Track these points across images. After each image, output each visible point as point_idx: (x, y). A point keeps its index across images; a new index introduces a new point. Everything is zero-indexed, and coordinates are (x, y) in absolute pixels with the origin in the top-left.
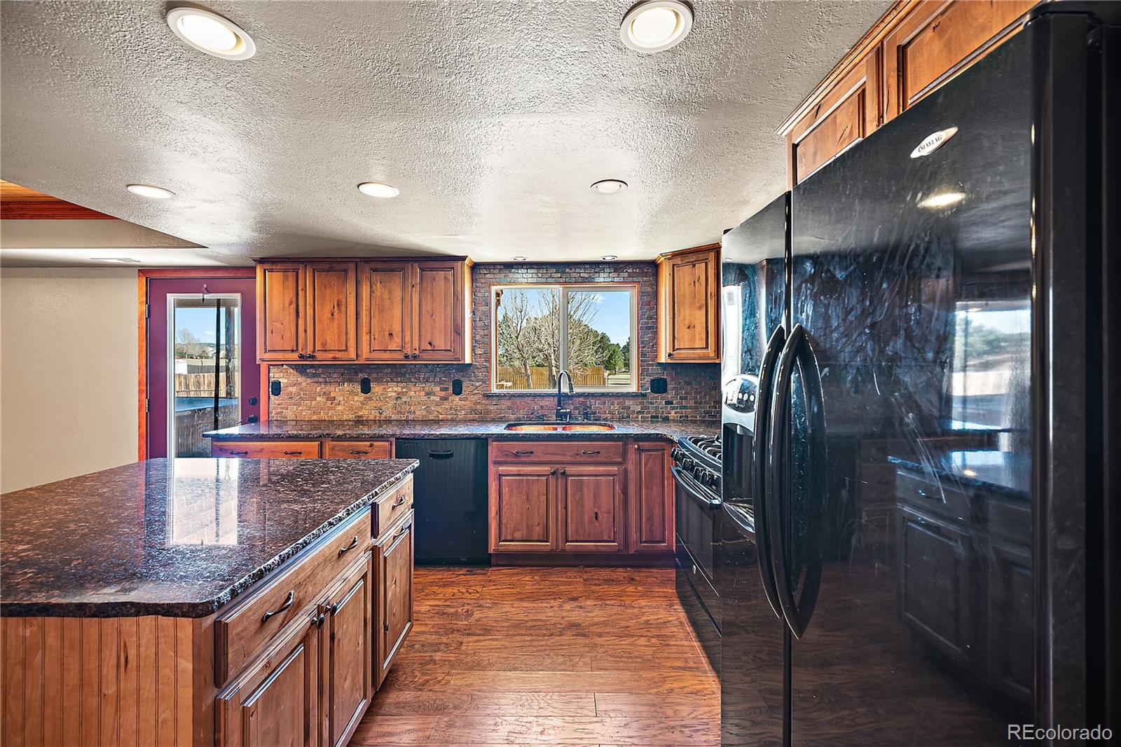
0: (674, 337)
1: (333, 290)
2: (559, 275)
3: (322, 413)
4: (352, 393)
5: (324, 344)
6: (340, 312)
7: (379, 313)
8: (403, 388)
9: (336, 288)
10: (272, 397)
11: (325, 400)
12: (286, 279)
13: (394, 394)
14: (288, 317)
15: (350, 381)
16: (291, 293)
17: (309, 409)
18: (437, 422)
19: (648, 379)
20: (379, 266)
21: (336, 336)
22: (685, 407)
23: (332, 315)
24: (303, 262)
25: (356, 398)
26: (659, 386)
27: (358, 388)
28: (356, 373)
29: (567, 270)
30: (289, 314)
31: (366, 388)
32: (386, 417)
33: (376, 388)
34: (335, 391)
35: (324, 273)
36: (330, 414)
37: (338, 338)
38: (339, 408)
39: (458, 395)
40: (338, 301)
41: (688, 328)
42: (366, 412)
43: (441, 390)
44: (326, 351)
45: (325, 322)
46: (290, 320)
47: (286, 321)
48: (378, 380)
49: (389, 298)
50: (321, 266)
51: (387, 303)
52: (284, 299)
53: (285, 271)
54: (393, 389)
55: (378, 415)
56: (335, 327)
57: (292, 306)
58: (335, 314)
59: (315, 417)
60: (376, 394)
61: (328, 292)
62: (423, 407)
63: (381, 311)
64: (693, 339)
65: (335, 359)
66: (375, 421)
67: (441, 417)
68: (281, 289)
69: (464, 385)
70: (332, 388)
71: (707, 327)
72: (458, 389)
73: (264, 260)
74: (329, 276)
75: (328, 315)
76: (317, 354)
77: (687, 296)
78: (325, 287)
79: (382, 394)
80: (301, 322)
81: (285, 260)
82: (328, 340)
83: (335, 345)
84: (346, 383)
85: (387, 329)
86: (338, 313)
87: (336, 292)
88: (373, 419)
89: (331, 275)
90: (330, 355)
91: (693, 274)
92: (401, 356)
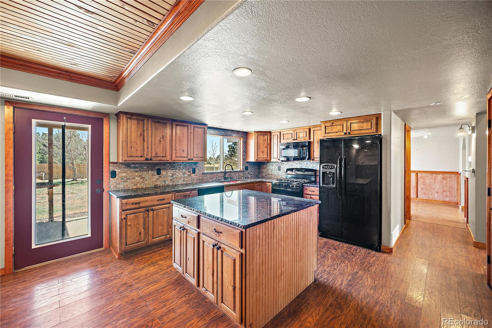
0: (258, 155)
1: (161, 131)
2: (224, 133)
3: (138, 185)
4: (153, 175)
5: (156, 154)
6: (164, 141)
7: (179, 142)
8: (174, 172)
9: (162, 130)
10: (111, 179)
11: (140, 179)
12: (138, 124)
13: (171, 175)
14: (139, 141)
15: (152, 170)
16: (141, 130)
17: (132, 183)
18: (187, 185)
19: (244, 166)
20: (179, 123)
21: (162, 150)
22: (252, 174)
23: (160, 141)
24: (147, 117)
25: (155, 177)
26: (246, 168)
27: (155, 173)
28: (155, 166)
29: (226, 132)
30: (140, 140)
31: (159, 173)
32: (167, 184)
33: (163, 172)
34: (144, 174)
35: (156, 123)
36: (142, 185)
37: (163, 152)
38: (147, 182)
39: (194, 174)
40: (163, 136)
41: (262, 152)
42: (159, 183)
43: (188, 172)
44: (156, 157)
45: (157, 144)
46: (140, 142)
47: (139, 143)
48: (164, 169)
49: (183, 137)
50: (155, 120)
51: (182, 138)
52: (137, 132)
53: (138, 120)
54: (170, 172)
55: (164, 183)
56: (161, 147)
57: (141, 136)
58: (161, 141)
59: (135, 187)
60: (163, 175)
61: (158, 132)
62: (182, 179)
63: (180, 141)
64: (263, 155)
65: (161, 160)
66: (163, 186)
67: (188, 182)
68: (136, 128)
69: (196, 170)
70: (143, 173)
71: (267, 152)
72: (194, 172)
73: (127, 113)
74: (159, 125)
75: (158, 142)
76: (154, 159)
77: (262, 144)
78: (157, 130)
79: (166, 175)
80: (145, 143)
81: (138, 115)
82: (158, 152)
83: (161, 154)
84: (150, 171)
85: (182, 149)
86: (163, 141)
87: (161, 132)
88: (162, 185)
89: (160, 124)
90: (159, 159)
91: (264, 138)
92: (187, 159)
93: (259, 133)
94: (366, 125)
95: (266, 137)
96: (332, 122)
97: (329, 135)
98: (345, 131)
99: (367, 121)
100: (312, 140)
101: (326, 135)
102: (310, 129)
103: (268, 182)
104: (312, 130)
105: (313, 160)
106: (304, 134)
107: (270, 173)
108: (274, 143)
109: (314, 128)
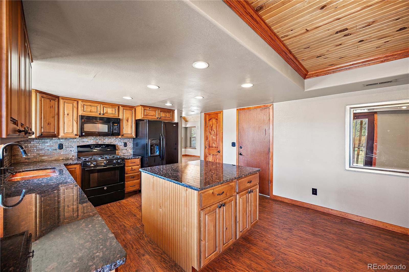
0: (41, 127)
41: (48, 124)
64: (50, 129)
91: (50, 104)
93: (45, 96)
94: (168, 115)
95: (52, 101)
96: (149, 107)
97: (147, 116)
99: (169, 112)
100: (120, 117)
101: (145, 116)
102: (119, 107)
103: (72, 165)
104: (121, 108)
105: (123, 136)
106: (112, 110)
107: (39, 154)
108: (66, 113)
109: (123, 106)
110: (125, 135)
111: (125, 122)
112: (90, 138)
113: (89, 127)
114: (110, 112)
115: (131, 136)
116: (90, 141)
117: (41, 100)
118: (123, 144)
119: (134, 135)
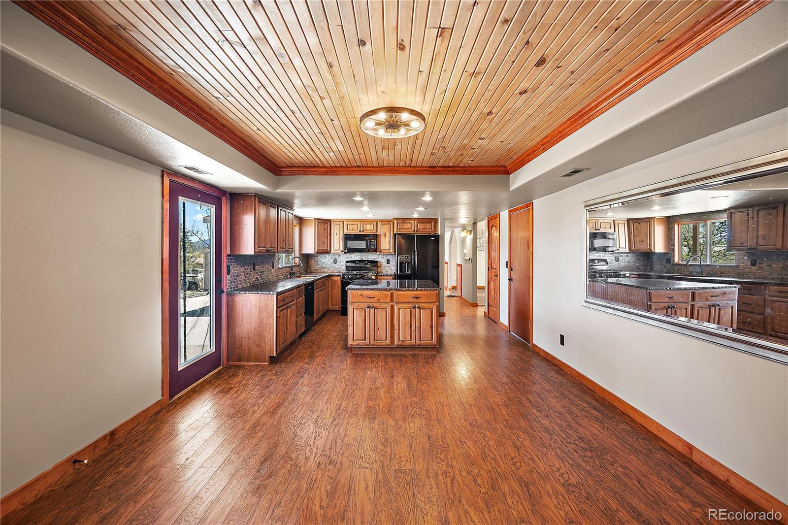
0: (318, 246)
3: (243, 283)
5: (271, 244)
8: (262, 266)
15: (250, 264)
25: (252, 273)
27: (252, 268)
28: (252, 259)
32: (259, 282)
33: (256, 268)
39: (273, 268)
41: (323, 243)
44: (271, 248)
48: (257, 263)
55: (257, 281)
59: (241, 286)
64: (324, 246)
69: (274, 263)
71: (328, 243)
72: (273, 266)
76: (270, 250)
79: (258, 271)
81: (263, 198)
82: (272, 242)
88: (256, 284)
93: (320, 221)
94: (428, 226)
95: (326, 225)
96: (403, 220)
97: (401, 230)
98: (413, 229)
99: (429, 223)
100: (379, 233)
101: (398, 230)
102: (377, 223)
103: (335, 276)
104: (379, 224)
105: (380, 252)
106: (371, 227)
107: (322, 267)
108: (335, 233)
109: (381, 221)
110: (382, 251)
111: (383, 237)
112: (356, 254)
113: (352, 244)
114: (369, 229)
115: (388, 251)
116: (356, 257)
117: (318, 225)
118: (386, 261)
119: (392, 251)
